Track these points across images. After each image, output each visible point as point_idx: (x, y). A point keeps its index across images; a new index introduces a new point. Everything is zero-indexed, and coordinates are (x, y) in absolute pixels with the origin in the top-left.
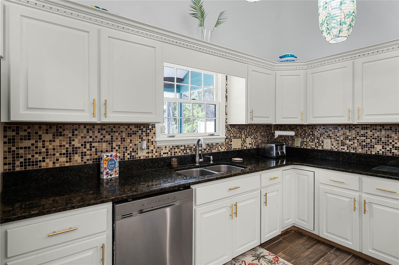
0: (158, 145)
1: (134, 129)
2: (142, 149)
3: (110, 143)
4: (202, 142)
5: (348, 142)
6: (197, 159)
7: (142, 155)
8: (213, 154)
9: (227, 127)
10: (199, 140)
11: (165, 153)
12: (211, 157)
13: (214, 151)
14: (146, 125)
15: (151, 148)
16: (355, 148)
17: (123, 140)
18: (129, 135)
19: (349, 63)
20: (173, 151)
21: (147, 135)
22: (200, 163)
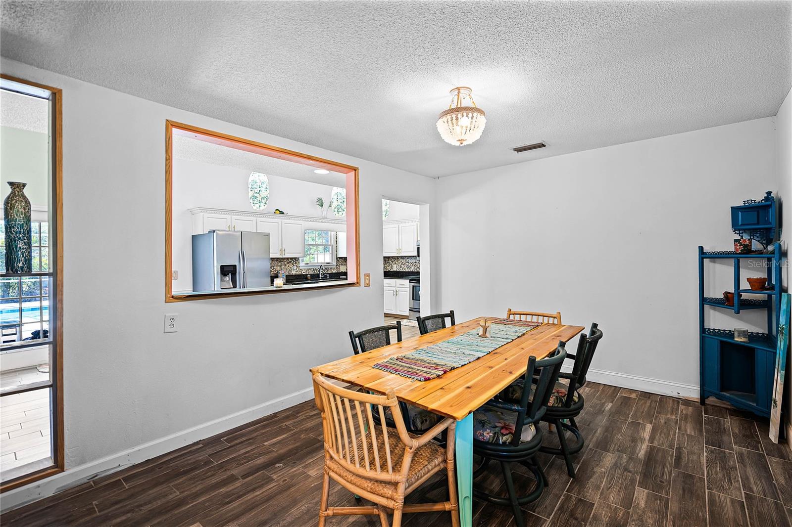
0: (301, 268)
1: (290, 260)
2: (294, 270)
3: (281, 266)
4: (322, 267)
5: (402, 266)
6: (320, 276)
7: (294, 273)
8: (329, 274)
9: (337, 258)
10: (321, 266)
11: (304, 272)
12: (328, 275)
13: (329, 272)
14: (295, 258)
15: (298, 269)
16: (405, 269)
17: (285, 265)
18: (288, 263)
19: (397, 226)
20: (308, 271)
21: (296, 263)
22: (322, 277)
